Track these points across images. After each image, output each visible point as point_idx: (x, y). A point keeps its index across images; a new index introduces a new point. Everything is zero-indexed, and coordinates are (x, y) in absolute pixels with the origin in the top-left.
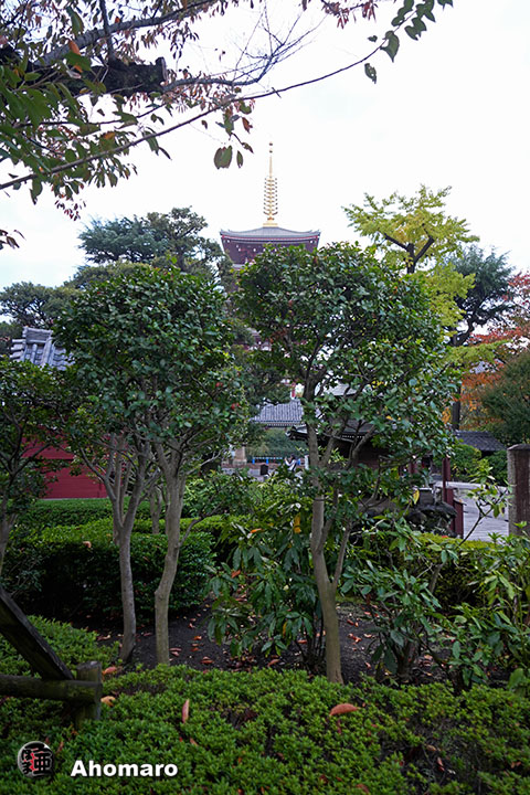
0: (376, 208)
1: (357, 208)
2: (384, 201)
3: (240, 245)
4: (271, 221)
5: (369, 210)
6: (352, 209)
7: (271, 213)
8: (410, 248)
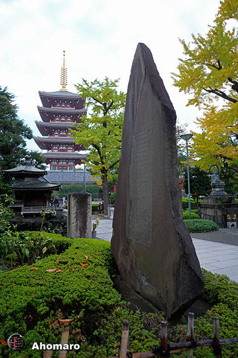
0: (88, 86)
1: (80, 85)
2: (92, 83)
3: (49, 99)
4: (64, 88)
5: (85, 86)
6: (78, 85)
7: (64, 84)
8: (105, 105)
